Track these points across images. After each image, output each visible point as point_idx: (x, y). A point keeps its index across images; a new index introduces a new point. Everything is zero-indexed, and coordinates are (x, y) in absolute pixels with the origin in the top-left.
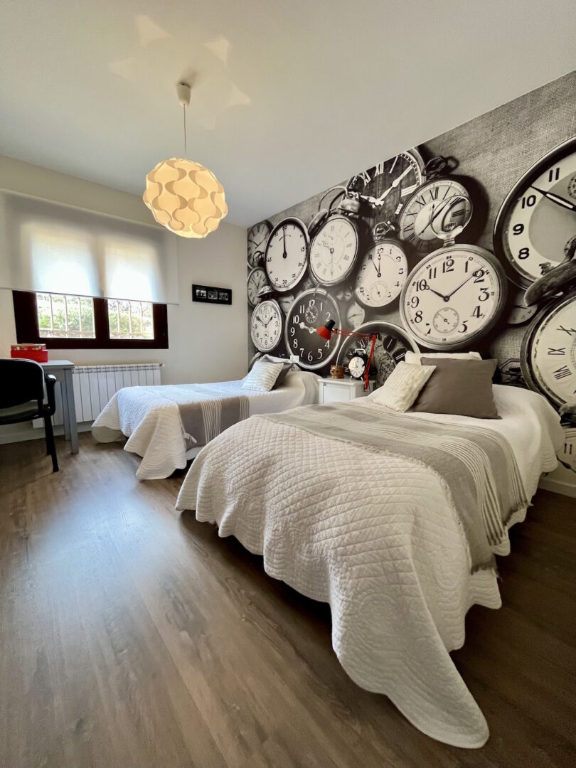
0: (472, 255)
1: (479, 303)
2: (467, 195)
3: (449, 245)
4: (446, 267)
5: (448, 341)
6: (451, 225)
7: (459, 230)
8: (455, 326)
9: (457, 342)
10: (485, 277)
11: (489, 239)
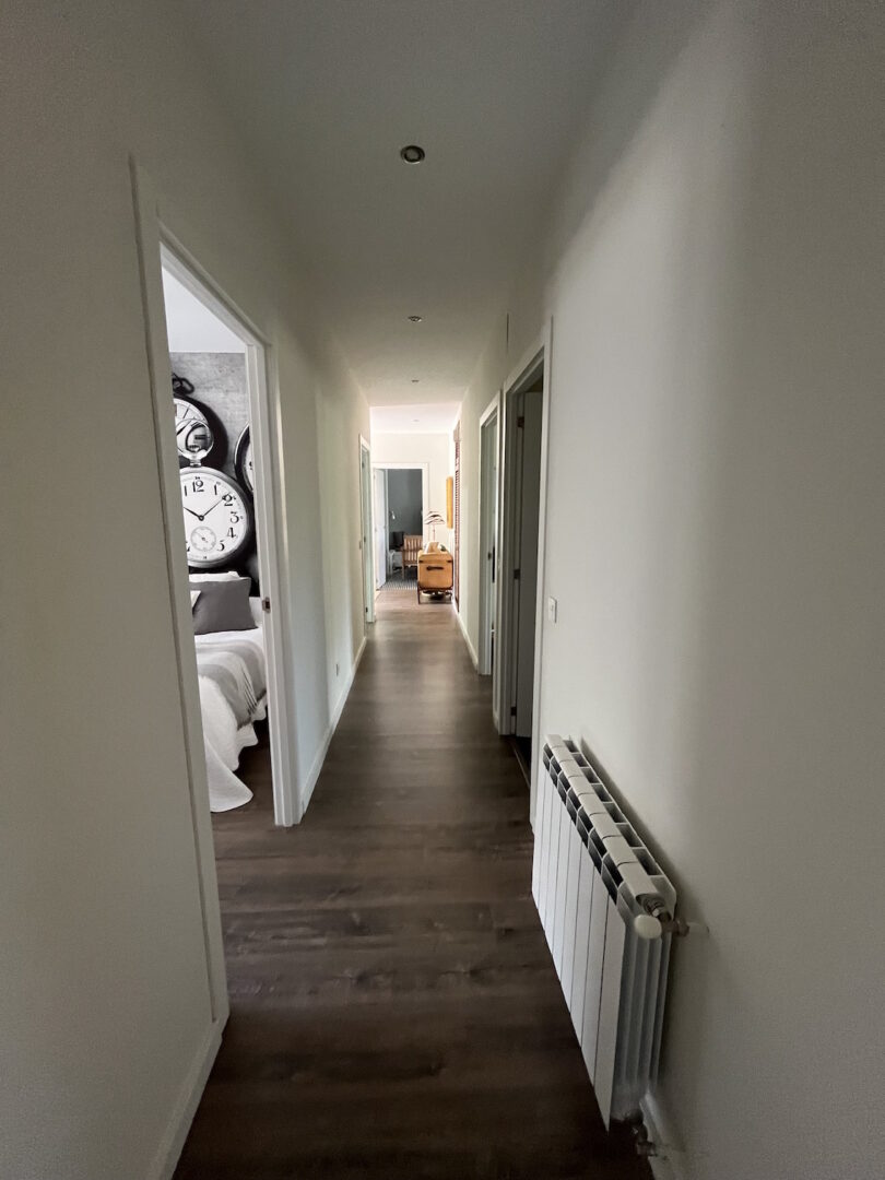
0: (220, 481)
1: (231, 525)
2: (206, 421)
3: (195, 466)
4: (196, 487)
5: (208, 559)
6: (195, 446)
7: (203, 454)
8: (214, 544)
9: (217, 560)
10: (233, 501)
11: (232, 469)
